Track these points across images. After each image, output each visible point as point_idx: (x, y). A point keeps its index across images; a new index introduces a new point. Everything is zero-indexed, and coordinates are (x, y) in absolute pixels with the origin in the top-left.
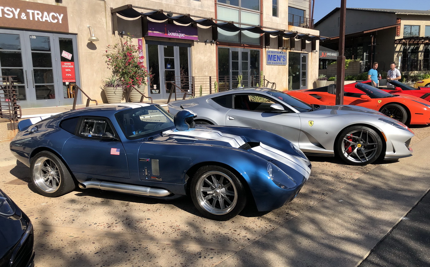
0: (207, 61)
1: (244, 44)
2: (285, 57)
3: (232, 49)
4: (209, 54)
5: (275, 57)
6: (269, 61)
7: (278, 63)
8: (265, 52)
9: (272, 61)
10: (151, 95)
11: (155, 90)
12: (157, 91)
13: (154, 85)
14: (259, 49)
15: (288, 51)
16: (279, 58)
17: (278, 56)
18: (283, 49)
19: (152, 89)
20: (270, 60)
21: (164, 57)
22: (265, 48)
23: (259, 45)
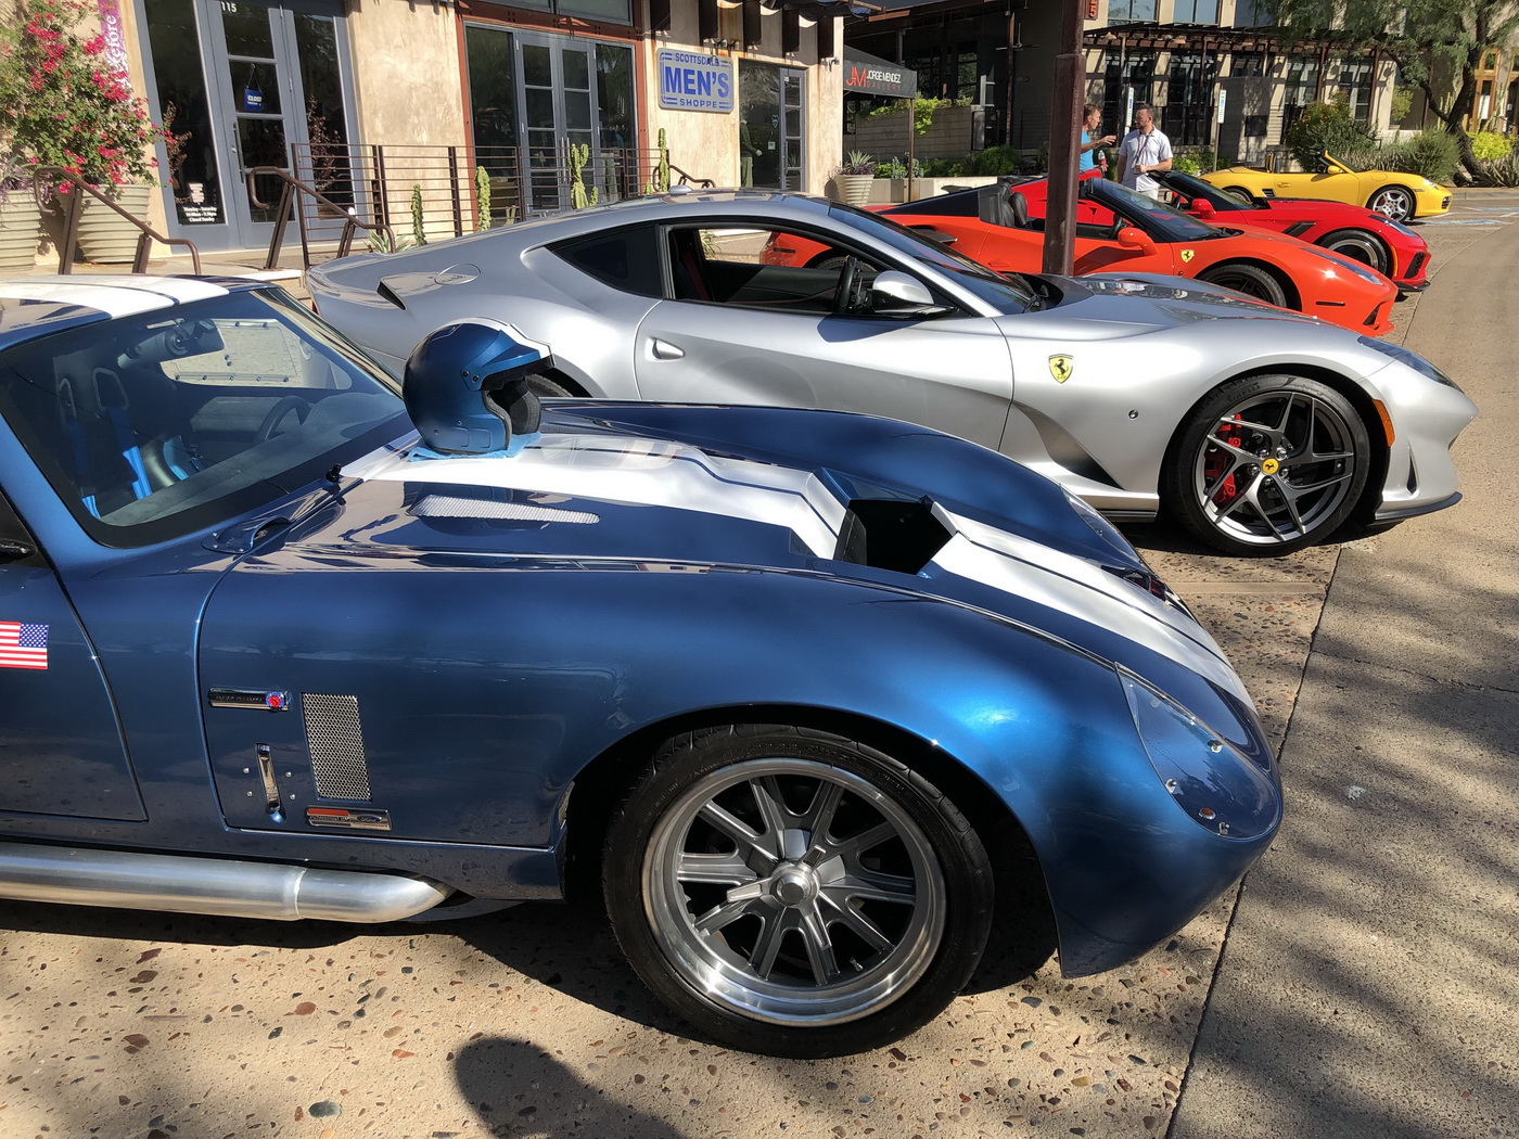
0: (422, 81)
1: (568, 17)
2: (726, 79)
3: (523, 36)
4: (428, 54)
5: (690, 77)
6: (668, 95)
7: (702, 103)
8: (652, 55)
9: (680, 92)
10: (182, 232)
11: (196, 205)
12: (211, 211)
13: (193, 186)
14: (627, 43)
15: (736, 56)
16: (705, 84)
17: (700, 73)
18: (719, 44)
19: (185, 205)
20: (674, 91)
21: (225, 57)
22: (653, 37)
23: (628, 23)
